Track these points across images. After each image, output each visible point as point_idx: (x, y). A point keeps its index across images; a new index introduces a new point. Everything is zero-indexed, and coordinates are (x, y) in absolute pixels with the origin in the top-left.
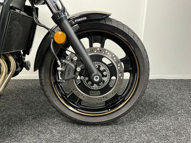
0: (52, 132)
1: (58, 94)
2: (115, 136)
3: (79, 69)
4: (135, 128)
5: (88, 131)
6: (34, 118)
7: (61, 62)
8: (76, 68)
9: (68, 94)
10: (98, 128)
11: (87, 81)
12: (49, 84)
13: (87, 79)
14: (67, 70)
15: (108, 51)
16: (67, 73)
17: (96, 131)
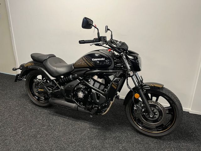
0: (127, 133)
1: (132, 117)
2: (158, 145)
3: (143, 110)
4: (170, 144)
5: (144, 138)
6: (119, 124)
7: (136, 105)
8: (142, 109)
9: (137, 118)
10: (150, 138)
11: (147, 115)
12: (129, 112)
13: (147, 114)
14: (138, 110)
15: (159, 104)
16: (138, 111)
17: (148, 139)
